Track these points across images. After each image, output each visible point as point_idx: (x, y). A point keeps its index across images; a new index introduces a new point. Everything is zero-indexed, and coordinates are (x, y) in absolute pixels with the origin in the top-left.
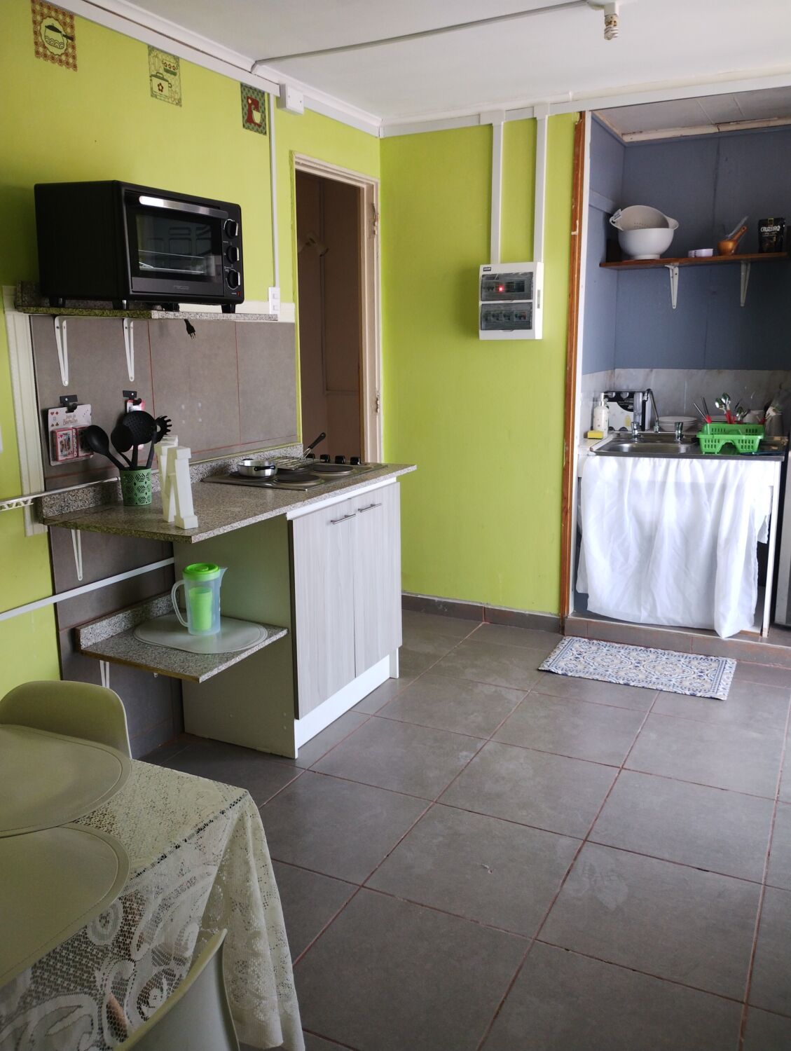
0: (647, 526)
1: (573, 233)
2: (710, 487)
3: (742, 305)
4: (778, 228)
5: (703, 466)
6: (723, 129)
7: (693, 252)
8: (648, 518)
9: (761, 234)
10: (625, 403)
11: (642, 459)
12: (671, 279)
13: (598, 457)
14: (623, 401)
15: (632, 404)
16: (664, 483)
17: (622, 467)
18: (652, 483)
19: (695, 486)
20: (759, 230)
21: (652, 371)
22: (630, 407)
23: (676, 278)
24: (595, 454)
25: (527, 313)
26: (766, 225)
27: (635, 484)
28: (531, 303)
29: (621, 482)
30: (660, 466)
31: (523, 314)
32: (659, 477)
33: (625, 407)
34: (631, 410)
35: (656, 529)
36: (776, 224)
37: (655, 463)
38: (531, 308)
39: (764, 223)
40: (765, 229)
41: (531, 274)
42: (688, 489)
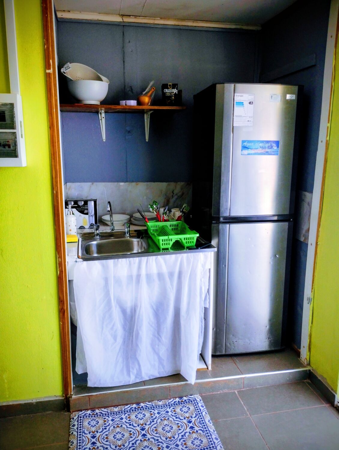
0: (128, 311)
1: (48, 71)
2: (171, 275)
3: (147, 141)
4: (175, 91)
5: (165, 260)
6: (126, 20)
7: (124, 101)
8: (128, 305)
9: (164, 94)
10: (82, 209)
11: (120, 260)
12: (100, 121)
13: (85, 262)
14: (80, 207)
15: (87, 209)
16: (139, 276)
17: (105, 268)
18: (130, 277)
19: (160, 276)
20: (163, 90)
21: (93, 184)
22: (86, 211)
23: (104, 120)
24: (82, 260)
25: (11, 142)
26: (168, 88)
27: (118, 281)
28: (15, 133)
29: (106, 280)
30: (134, 263)
31: (7, 143)
32: (135, 273)
33: (82, 212)
34: (87, 214)
35: (135, 311)
36: (173, 88)
37: (130, 262)
38: (16, 138)
39: (165, 86)
40: (166, 90)
41: (12, 105)
42: (156, 278)
